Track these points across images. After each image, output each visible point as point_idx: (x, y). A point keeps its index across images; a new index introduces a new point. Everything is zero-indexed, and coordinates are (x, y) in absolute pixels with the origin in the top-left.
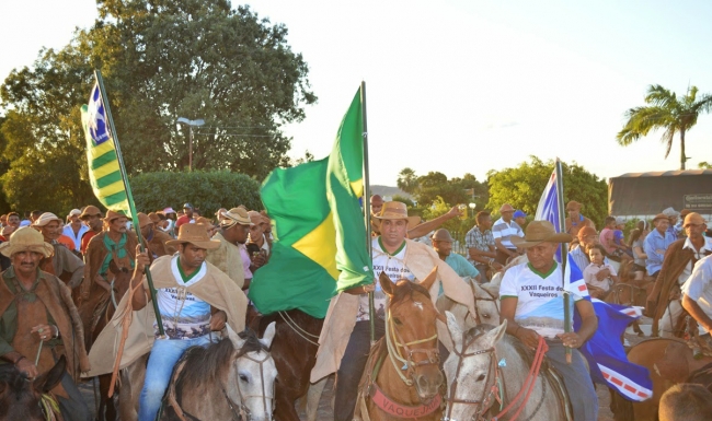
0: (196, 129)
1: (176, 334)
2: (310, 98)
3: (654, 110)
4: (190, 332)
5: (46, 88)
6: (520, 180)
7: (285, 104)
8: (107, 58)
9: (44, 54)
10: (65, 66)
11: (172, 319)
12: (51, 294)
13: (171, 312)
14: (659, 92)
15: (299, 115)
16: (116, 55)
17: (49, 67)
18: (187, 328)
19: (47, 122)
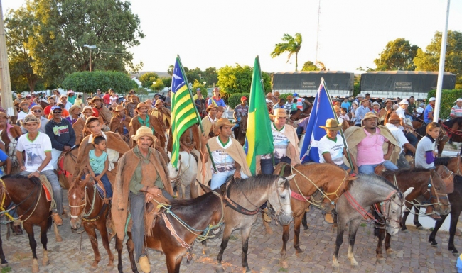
0: (93, 50)
1: (222, 170)
2: (142, 36)
3: (285, 44)
4: (228, 168)
5: (11, 28)
6: (232, 74)
7: (130, 37)
8: (44, 14)
9: (9, 12)
10: (19, 18)
11: (220, 164)
12: (156, 160)
13: (219, 162)
14: (288, 37)
15: (137, 43)
16: (48, 13)
17: (12, 18)
18: (227, 167)
19: (13, 44)
